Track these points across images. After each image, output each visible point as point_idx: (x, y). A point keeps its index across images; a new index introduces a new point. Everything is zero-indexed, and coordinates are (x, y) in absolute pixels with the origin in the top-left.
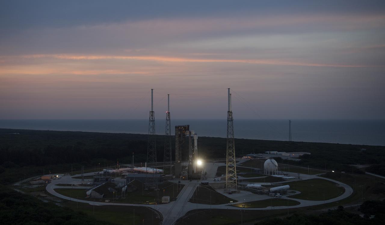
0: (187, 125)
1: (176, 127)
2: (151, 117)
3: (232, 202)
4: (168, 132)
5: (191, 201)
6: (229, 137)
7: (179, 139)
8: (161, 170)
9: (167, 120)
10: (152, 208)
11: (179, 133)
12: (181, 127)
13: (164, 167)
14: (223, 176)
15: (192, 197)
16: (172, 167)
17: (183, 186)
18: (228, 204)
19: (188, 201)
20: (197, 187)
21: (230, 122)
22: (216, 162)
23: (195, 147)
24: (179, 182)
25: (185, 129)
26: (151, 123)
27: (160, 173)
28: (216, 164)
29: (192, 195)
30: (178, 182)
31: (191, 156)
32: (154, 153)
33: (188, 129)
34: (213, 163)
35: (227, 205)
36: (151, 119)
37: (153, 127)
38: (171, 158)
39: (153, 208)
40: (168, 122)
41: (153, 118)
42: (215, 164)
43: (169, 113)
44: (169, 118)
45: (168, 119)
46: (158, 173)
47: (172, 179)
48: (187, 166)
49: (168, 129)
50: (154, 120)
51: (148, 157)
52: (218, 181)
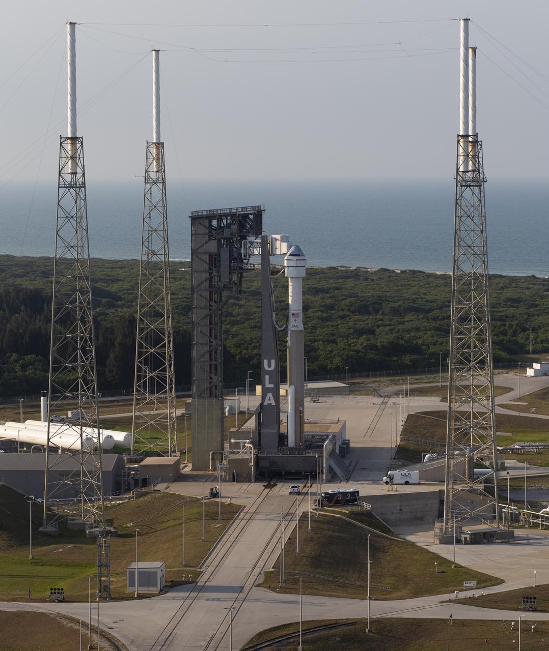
0: (253, 208)
1: (196, 219)
2: (69, 168)
3: (473, 584)
4: (157, 244)
5: (270, 581)
6: (467, 268)
7: (210, 279)
8: (119, 436)
9: (147, 180)
10: (77, 622)
11: (213, 246)
12: (220, 217)
13: (137, 417)
14: (431, 460)
15: (276, 566)
16: (178, 418)
17: (231, 513)
18: (452, 596)
19: (259, 586)
20: (300, 513)
21: (468, 192)
22: (397, 394)
23: (292, 319)
24: (214, 495)
25: (242, 226)
26: (69, 199)
27: (118, 448)
28: (400, 400)
29: (278, 552)
30: (207, 493)
31: (273, 362)
32: (83, 349)
33: (257, 228)
34: (380, 400)
35: (450, 601)
36: (68, 178)
37: (78, 219)
38: (170, 374)
39: (82, 619)
40: (156, 190)
41: (79, 170)
42: (391, 401)
43: (159, 145)
44: (161, 169)
45: (154, 176)
46: (106, 451)
47: (180, 478)
48: (251, 415)
49: (154, 226)
50: (84, 183)
51: (55, 370)
52: (407, 483)
